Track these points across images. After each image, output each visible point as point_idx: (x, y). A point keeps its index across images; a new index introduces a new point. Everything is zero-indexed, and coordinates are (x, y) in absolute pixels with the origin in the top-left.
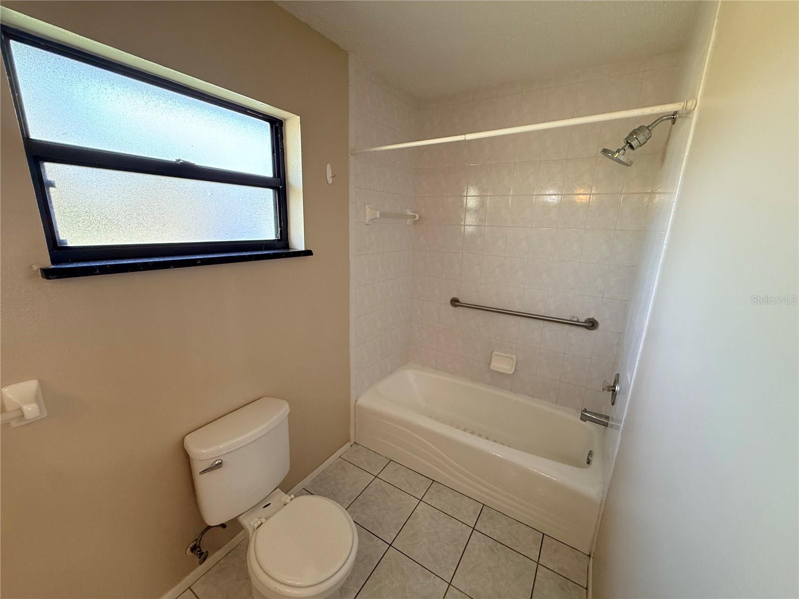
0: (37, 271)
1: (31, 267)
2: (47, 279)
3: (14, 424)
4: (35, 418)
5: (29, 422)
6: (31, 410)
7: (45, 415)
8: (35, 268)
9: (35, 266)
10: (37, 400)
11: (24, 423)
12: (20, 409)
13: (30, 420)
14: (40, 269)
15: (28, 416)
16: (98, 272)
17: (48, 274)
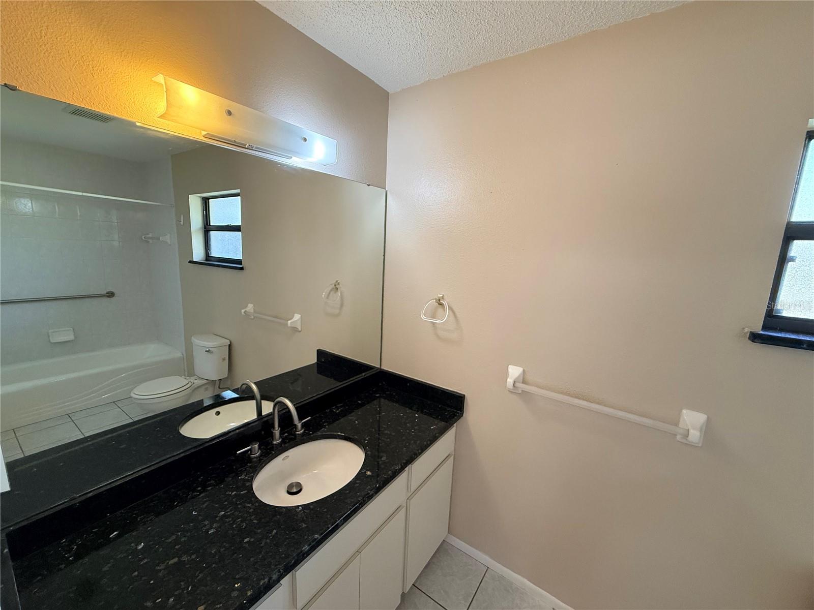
0: (747, 332)
1: (744, 329)
2: (753, 342)
3: (678, 437)
4: (692, 442)
5: (688, 443)
6: (695, 436)
7: (700, 445)
8: (746, 330)
9: (747, 328)
10: (701, 431)
11: (685, 441)
12: (688, 430)
13: (690, 442)
14: (751, 332)
15: (690, 438)
16: (805, 346)
17: (755, 337)
